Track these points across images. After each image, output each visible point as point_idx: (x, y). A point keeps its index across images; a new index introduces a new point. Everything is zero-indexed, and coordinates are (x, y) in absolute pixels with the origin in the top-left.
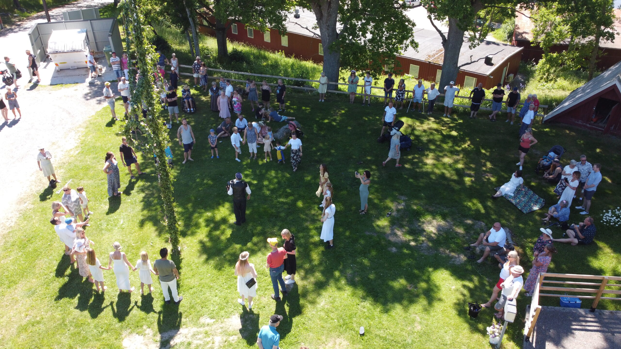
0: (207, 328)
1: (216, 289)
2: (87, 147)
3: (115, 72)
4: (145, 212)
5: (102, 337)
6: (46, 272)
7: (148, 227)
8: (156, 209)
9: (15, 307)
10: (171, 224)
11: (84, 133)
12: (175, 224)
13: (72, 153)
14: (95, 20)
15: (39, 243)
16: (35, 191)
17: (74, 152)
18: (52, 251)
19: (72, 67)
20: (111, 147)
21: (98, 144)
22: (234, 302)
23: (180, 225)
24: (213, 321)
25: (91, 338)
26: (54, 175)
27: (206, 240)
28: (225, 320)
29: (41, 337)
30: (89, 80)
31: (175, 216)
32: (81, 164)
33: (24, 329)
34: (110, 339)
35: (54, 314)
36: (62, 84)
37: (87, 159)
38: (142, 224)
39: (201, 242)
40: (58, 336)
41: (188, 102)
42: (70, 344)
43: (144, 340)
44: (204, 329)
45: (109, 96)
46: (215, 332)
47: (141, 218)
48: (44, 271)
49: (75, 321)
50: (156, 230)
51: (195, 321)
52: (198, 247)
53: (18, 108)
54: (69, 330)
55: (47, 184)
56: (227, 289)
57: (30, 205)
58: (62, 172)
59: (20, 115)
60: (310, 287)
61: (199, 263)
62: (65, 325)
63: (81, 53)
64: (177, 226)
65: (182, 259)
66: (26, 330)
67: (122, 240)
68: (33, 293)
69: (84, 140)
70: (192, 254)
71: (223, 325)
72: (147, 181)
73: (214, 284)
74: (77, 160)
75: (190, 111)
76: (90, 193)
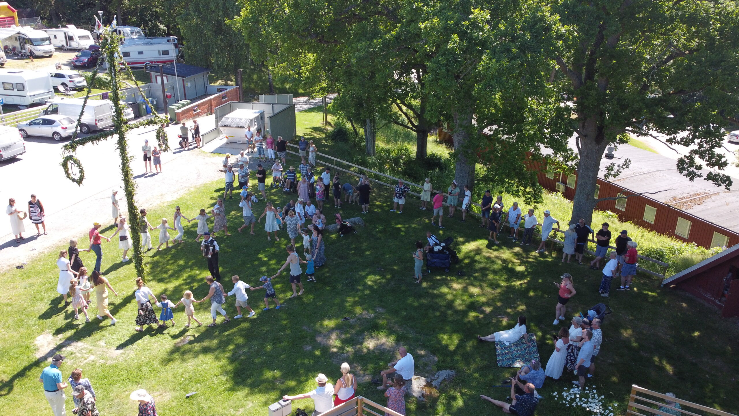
0: (94, 348)
11: (191, 192)
19: (238, 141)
36: (220, 153)
43: (52, 340)
51: (95, 341)
53: (160, 164)
59: (161, 171)
69: (184, 197)
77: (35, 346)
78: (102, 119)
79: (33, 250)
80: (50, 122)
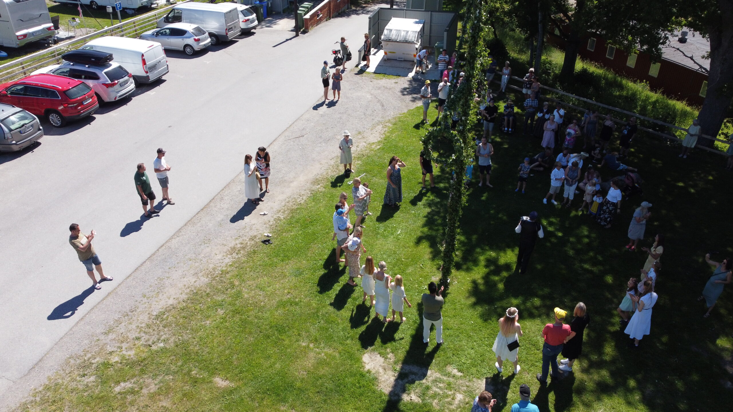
0: (451, 380)
1: (475, 341)
2: (389, 144)
3: (439, 72)
4: (426, 229)
5: (346, 343)
6: (316, 257)
7: (423, 247)
8: (438, 230)
9: (282, 281)
10: (448, 252)
11: (391, 129)
12: (452, 252)
13: (373, 147)
14: (436, 11)
15: (319, 228)
16: (329, 176)
17: (376, 146)
18: (328, 239)
19: (399, 58)
20: (412, 151)
21: (401, 144)
22: (491, 363)
23: (457, 255)
24: (460, 374)
25: (336, 339)
26: (350, 165)
27: (480, 281)
28: (474, 379)
29: (294, 318)
30: (411, 75)
31: (455, 244)
32: (378, 160)
33: (282, 304)
34: (352, 348)
35: (311, 301)
36: (385, 74)
37: (385, 157)
38: (419, 241)
39: (474, 282)
40: (308, 324)
41: (509, 120)
42: (316, 337)
43: (384, 363)
44: (448, 379)
45: (425, 96)
46: (459, 388)
47: (419, 234)
48: (315, 256)
49: (327, 315)
50: (431, 253)
51: (441, 365)
52: (468, 286)
53: (339, 90)
54: (319, 322)
55: (342, 172)
56: (487, 346)
57: (322, 188)
58: (359, 164)
59: (339, 98)
60: (590, 385)
61: (465, 305)
62: (318, 316)
63: (413, 45)
64: (454, 255)
65: (448, 293)
66: (284, 307)
67: (394, 251)
68: (300, 274)
69: (389, 137)
70: (460, 292)
71: (470, 384)
72: (437, 196)
73: (475, 334)
74: (376, 155)
75: (508, 130)
76: (378, 193)
77: (369, 372)
78: (232, 28)
79: (264, 214)
80: (180, 33)
